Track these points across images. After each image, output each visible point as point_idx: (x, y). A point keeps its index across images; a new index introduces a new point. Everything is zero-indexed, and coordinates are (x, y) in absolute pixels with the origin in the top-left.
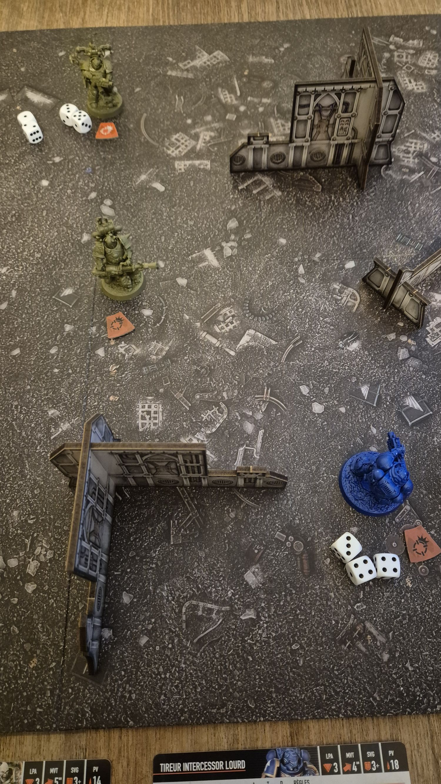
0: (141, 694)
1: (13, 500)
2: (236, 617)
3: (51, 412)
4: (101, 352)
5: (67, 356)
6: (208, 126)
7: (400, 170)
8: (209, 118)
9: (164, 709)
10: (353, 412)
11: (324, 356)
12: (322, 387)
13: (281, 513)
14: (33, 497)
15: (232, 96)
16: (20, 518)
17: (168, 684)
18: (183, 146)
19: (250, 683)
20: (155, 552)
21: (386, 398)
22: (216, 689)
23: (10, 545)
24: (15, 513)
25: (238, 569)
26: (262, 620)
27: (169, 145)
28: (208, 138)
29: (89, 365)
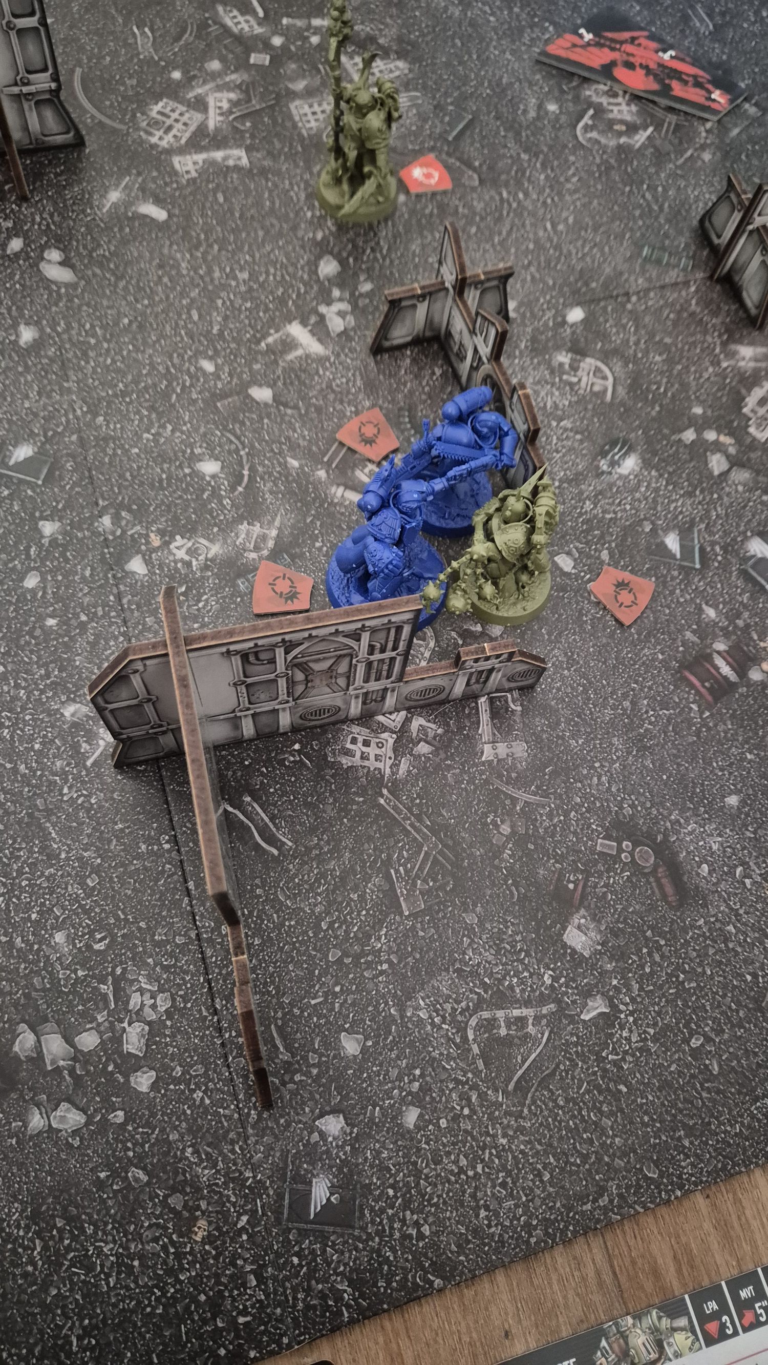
0: (439, 1222)
1: (45, 912)
2: (572, 1020)
3: (68, 711)
4: (137, 566)
5: (67, 588)
6: (219, 82)
7: (610, 128)
8: (215, 65)
9: (493, 1235)
10: (665, 587)
11: (581, 493)
12: (596, 550)
13: (594, 802)
14: (88, 896)
15: (248, 17)
16: (74, 945)
17: (485, 1186)
18: (179, 126)
19: (637, 1137)
20: (379, 939)
21: (713, 549)
22: (578, 1166)
23: (71, 1005)
24: (59, 938)
25: (548, 928)
26: (622, 1012)
27: (148, 125)
28: (225, 105)
29: (119, 597)
